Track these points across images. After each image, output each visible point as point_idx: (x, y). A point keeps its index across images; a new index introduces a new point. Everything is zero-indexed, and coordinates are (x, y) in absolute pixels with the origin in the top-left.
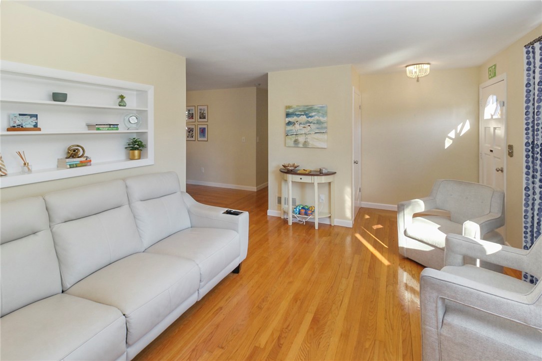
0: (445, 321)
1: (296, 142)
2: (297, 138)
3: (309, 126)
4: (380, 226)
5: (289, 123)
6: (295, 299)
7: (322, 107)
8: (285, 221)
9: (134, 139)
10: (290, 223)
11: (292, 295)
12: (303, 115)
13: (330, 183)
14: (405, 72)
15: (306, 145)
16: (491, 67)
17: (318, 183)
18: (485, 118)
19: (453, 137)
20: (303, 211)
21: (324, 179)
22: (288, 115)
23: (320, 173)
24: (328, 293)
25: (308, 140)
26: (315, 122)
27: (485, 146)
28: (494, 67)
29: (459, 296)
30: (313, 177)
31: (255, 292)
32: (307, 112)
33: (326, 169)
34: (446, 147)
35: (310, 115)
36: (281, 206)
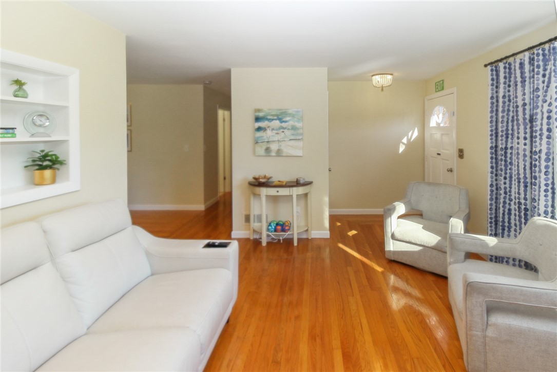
0: (490, 323)
1: (268, 150)
2: (268, 146)
3: (283, 132)
4: (354, 232)
5: (259, 129)
6: (313, 337)
7: (298, 112)
8: (257, 243)
9: (42, 151)
10: (264, 244)
11: (306, 334)
12: (276, 119)
13: (306, 195)
14: (371, 80)
15: (279, 153)
16: (439, 82)
17: (297, 195)
18: (431, 126)
19: (406, 142)
20: (279, 228)
21: (300, 190)
22: (257, 119)
23: (297, 184)
24: (342, 318)
25: (282, 148)
26: (290, 127)
27: (431, 150)
28: (442, 82)
29: (504, 295)
30: (291, 189)
31: (260, 343)
32: (280, 117)
33: (304, 179)
34: (400, 152)
35: (284, 120)
36: (250, 225)
